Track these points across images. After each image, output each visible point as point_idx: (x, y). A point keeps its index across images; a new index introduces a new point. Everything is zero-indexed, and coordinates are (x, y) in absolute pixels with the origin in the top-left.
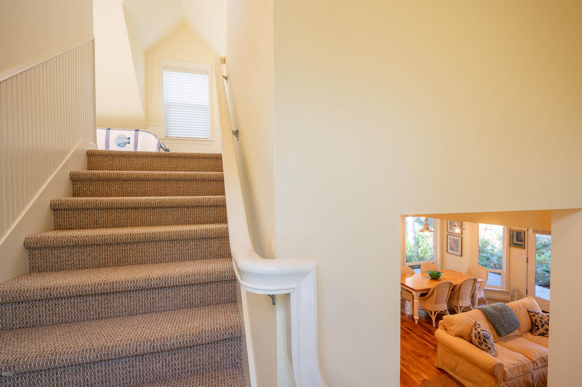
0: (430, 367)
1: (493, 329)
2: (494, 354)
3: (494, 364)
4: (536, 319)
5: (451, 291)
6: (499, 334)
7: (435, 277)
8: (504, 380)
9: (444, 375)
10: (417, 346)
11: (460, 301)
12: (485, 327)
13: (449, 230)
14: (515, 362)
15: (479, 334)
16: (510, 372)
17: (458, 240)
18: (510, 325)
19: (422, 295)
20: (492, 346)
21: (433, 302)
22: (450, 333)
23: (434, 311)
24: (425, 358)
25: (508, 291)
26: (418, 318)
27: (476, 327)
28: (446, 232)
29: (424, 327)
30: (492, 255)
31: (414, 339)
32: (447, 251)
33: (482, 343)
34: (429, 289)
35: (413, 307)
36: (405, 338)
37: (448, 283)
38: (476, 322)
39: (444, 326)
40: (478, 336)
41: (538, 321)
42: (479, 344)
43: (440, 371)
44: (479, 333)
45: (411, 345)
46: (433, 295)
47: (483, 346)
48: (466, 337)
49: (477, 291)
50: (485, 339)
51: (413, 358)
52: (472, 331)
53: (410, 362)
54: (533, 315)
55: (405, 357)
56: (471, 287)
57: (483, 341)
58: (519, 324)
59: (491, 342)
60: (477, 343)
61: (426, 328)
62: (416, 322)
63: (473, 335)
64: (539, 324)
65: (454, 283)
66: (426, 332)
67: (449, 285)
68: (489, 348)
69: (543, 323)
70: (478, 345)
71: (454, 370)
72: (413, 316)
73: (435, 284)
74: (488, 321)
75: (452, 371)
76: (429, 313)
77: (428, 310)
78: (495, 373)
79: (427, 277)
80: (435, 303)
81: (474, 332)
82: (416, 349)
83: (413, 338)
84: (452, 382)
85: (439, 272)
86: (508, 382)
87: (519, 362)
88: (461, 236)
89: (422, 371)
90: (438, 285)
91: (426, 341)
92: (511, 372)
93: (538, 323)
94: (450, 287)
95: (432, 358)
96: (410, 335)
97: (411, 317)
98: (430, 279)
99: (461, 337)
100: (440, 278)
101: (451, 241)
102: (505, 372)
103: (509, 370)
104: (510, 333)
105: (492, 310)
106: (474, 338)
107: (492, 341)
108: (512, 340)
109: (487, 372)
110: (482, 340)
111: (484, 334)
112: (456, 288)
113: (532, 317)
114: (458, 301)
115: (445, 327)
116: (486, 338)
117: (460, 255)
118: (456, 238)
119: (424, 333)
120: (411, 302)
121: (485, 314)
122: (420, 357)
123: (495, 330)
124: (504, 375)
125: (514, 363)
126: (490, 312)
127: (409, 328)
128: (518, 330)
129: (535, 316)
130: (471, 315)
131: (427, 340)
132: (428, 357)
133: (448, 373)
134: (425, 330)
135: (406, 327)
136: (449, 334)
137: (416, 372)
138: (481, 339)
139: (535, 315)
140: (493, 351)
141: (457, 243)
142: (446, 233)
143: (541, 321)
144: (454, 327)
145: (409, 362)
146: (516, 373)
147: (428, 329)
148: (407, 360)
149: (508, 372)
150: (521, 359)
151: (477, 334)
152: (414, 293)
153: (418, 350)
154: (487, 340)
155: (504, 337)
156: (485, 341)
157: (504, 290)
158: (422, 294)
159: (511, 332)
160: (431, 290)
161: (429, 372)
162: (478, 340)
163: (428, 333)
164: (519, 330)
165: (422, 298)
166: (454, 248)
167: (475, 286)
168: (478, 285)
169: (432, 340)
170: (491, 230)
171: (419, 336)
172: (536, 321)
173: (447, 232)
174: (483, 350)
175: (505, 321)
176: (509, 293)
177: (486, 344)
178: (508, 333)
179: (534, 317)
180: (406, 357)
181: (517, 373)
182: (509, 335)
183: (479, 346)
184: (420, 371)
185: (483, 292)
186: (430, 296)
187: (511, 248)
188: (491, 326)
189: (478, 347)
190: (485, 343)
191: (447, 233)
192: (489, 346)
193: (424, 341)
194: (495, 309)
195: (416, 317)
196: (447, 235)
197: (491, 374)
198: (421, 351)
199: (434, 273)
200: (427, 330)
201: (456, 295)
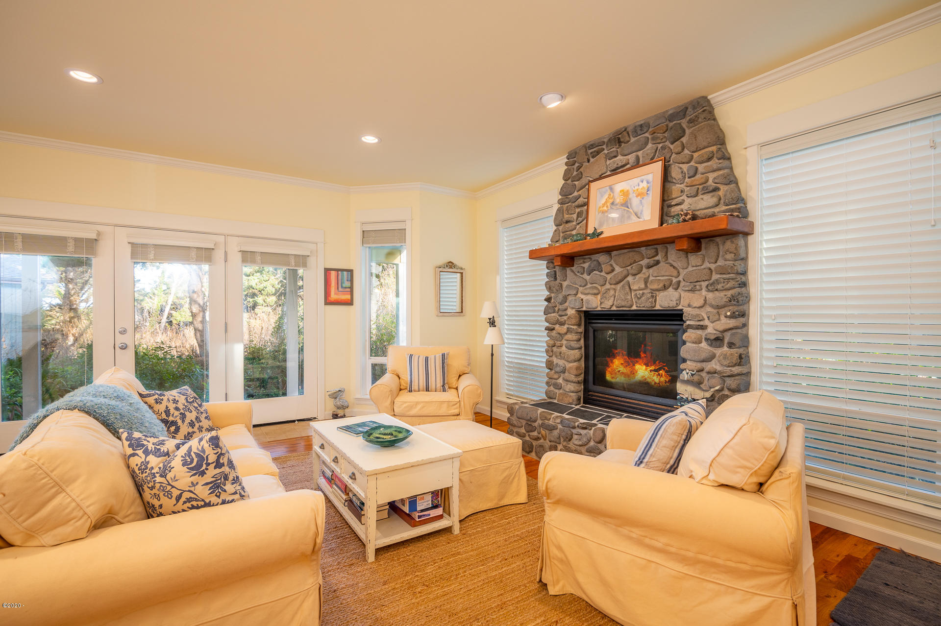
4: (167, 407)
41: (172, 411)
54: (156, 399)
64: (176, 416)
69: (182, 411)
93: (173, 415)
113: (157, 407)
129: (162, 400)
139: (161, 398)
143: (177, 409)
172: (167, 412)
179: (161, 403)
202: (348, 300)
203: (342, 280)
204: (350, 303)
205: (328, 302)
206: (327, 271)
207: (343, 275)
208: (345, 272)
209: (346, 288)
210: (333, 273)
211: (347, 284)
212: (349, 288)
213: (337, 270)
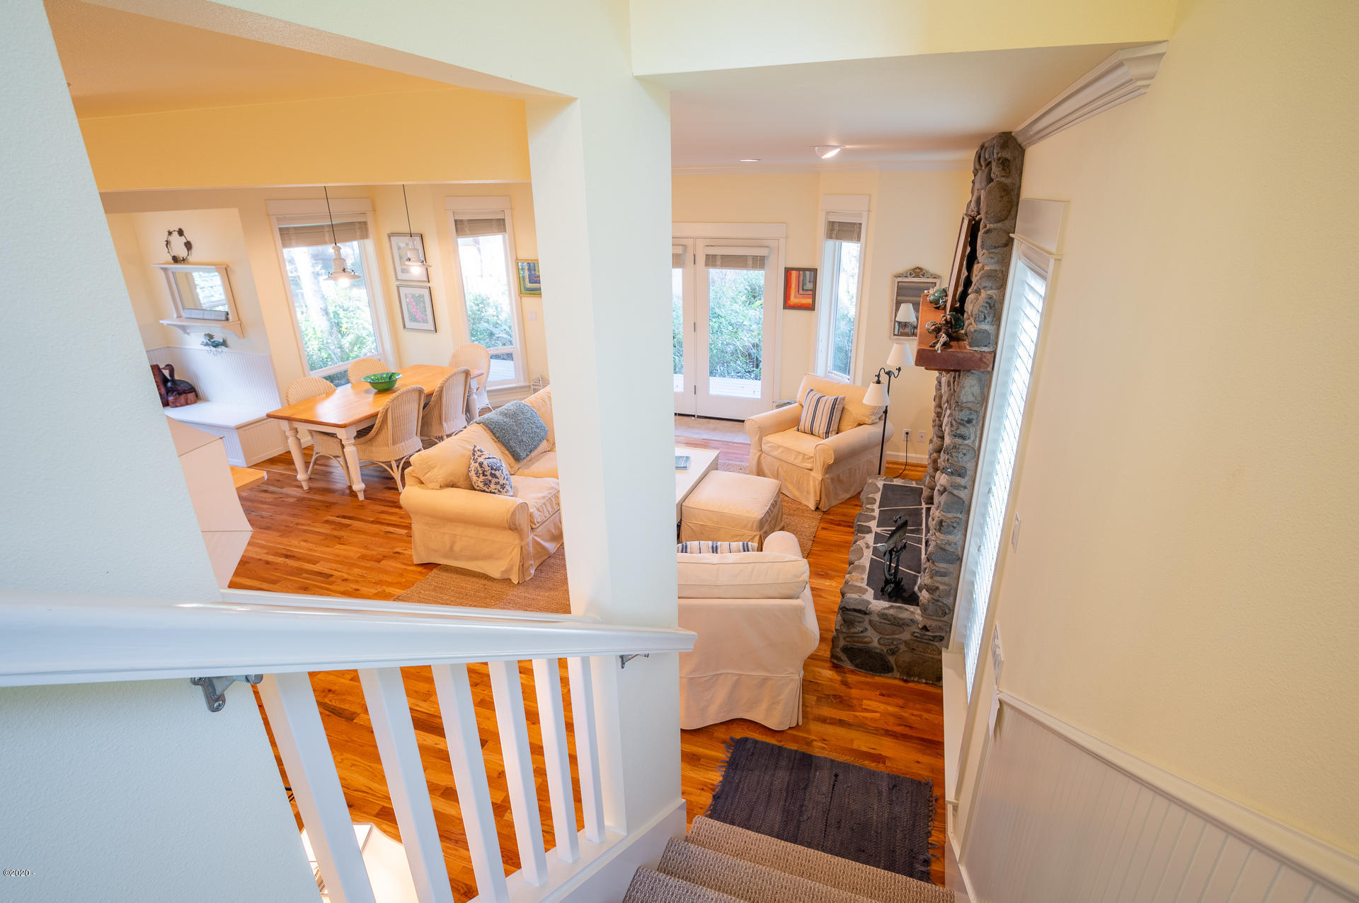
0: (405, 569)
1: (507, 452)
2: (512, 494)
3: (512, 510)
5: (424, 408)
6: (517, 458)
7: (385, 386)
8: (532, 529)
9: (435, 571)
10: (371, 544)
11: (444, 424)
12: (492, 452)
13: (401, 276)
14: (545, 493)
15: (482, 467)
16: (539, 513)
17: (423, 296)
18: (531, 435)
19: (362, 433)
20: (507, 480)
21: (390, 441)
22: (431, 485)
23: (396, 461)
24: (391, 557)
25: (528, 384)
26: (362, 486)
27: (476, 457)
28: (394, 279)
29: (381, 500)
30: (496, 325)
31: (361, 531)
32: (404, 327)
33: (490, 481)
34: (375, 416)
35: (348, 467)
36: (340, 538)
37: (414, 390)
38: (475, 447)
39: (417, 478)
40: (481, 472)
42: (486, 484)
43: (425, 568)
44: (481, 464)
45: (355, 547)
46: (386, 427)
47: (493, 486)
48: (461, 482)
49: (475, 396)
50: (493, 472)
51: (366, 568)
52: (469, 467)
53: (359, 579)
55: (346, 576)
56: (461, 389)
57: (490, 478)
58: (546, 429)
59: (505, 474)
60: (481, 485)
61: (385, 501)
62: (361, 497)
63: (472, 474)
65: (427, 390)
66: (385, 509)
67: (417, 394)
68: (503, 486)
70: (485, 488)
71: (450, 553)
72: (350, 487)
73: (386, 399)
74: (495, 439)
75: (446, 556)
76: (386, 467)
77: (383, 463)
78: (517, 523)
79: (367, 392)
80: (394, 443)
81: (474, 466)
82: (368, 549)
83: (359, 531)
84: (450, 575)
85: (393, 373)
86: (538, 530)
87: (551, 491)
88: (428, 285)
89: (390, 584)
90: (393, 400)
91: (389, 525)
92: (541, 512)
94: (420, 399)
95: (404, 552)
96: (349, 528)
97: (347, 491)
98: (376, 394)
99: (453, 485)
100: (396, 386)
101: (408, 300)
102: (531, 515)
103: (538, 510)
104: (534, 450)
105: (501, 417)
106: (474, 478)
107: (506, 472)
108: (538, 460)
109: (505, 528)
110: (489, 475)
111: (490, 463)
112: (433, 399)
114: (441, 424)
115: (419, 479)
116: (496, 470)
117: (433, 329)
118: (417, 292)
119: (382, 512)
120: (341, 459)
121: (490, 429)
122: (379, 562)
123: (510, 452)
124: (531, 522)
125: (543, 495)
126: (497, 423)
127: (346, 514)
128: (545, 441)
130: (465, 439)
131: (390, 522)
132: (398, 553)
133: (440, 565)
134: (385, 506)
135: (337, 517)
136: (428, 488)
137: (376, 591)
138: (487, 475)
140: (510, 489)
141: (422, 304)
142: (394, 284)
144: (436, 470)
145: (357, 581)
146: (548, 511)
147: (389, 502)
148: (353, 578)
149: (536, 513)
150: (553, 485)
151: (479, 469)
152: (341, 434)
153: (374, 550)
154: (497, 473)
155: (525, 460)
156: (494, 476)
157: (522, 384)
158: (359, 431)
159: (536, 447)
160: (379, 416)
161: (404, 580)
162: (482, 478)
163: (389, 508)
164: (548, 441)
165: (362, 439)
166: (417, 317)
167: (470, 387)
168: (474, 384)
169: (401, 520)
170: (491, 275)
171: (372, 522)
173: (397, 280)
174: (494, 493)
175: (524, 432)
176: (530, 386)
177: (497, 480)
178: (531, 451)
180: (349, 574)
181: (550, 509)
182: (533, 454)
183: (487, 490)
184: (385, 587)
185: (485, 395)
186: (380, 429)
187: (523, 298)
188: (503, 448)
189: (484, 491)
190: (494, 480)
191: (398, 283)
192: (502, 482)
193: (387, 528)
194: (506, 414)
195: (359, 486)
196: (398, 287)
197: (510, 529)
198: (381, 549)
199: (382, 378)
200: (387, 504)
201: (436, 413)
202: (809, 304)
203: (803, 281)
204: (811, 307)
205: (787, 305)
206: (788, 271)
207: (804, 276)
208: (808, 273)
209: (807, 290)
210: (794, 273)
211: (809, 286)
212: (811, 290)
213: (798, 270)
